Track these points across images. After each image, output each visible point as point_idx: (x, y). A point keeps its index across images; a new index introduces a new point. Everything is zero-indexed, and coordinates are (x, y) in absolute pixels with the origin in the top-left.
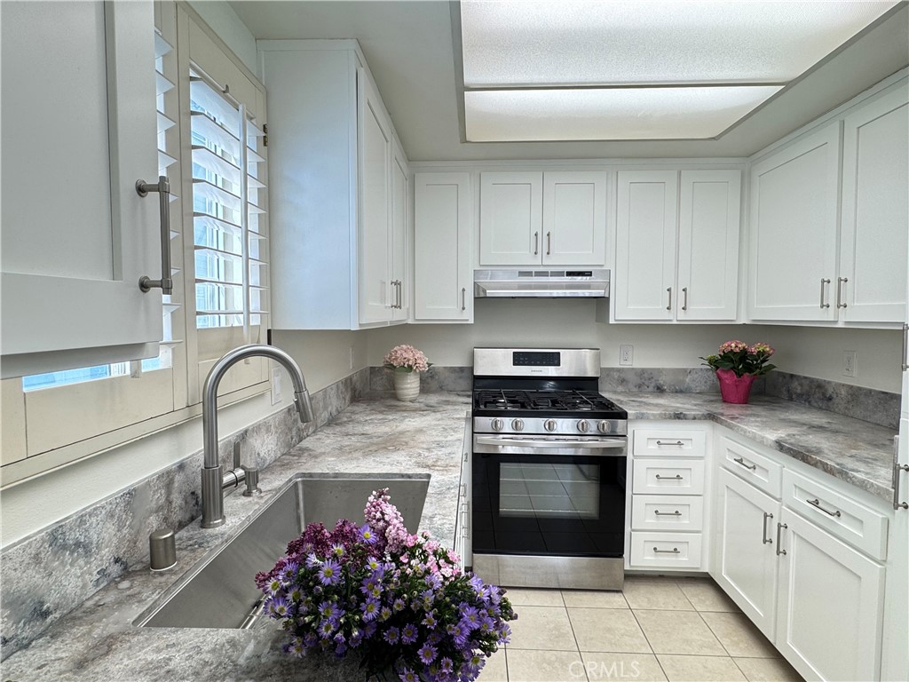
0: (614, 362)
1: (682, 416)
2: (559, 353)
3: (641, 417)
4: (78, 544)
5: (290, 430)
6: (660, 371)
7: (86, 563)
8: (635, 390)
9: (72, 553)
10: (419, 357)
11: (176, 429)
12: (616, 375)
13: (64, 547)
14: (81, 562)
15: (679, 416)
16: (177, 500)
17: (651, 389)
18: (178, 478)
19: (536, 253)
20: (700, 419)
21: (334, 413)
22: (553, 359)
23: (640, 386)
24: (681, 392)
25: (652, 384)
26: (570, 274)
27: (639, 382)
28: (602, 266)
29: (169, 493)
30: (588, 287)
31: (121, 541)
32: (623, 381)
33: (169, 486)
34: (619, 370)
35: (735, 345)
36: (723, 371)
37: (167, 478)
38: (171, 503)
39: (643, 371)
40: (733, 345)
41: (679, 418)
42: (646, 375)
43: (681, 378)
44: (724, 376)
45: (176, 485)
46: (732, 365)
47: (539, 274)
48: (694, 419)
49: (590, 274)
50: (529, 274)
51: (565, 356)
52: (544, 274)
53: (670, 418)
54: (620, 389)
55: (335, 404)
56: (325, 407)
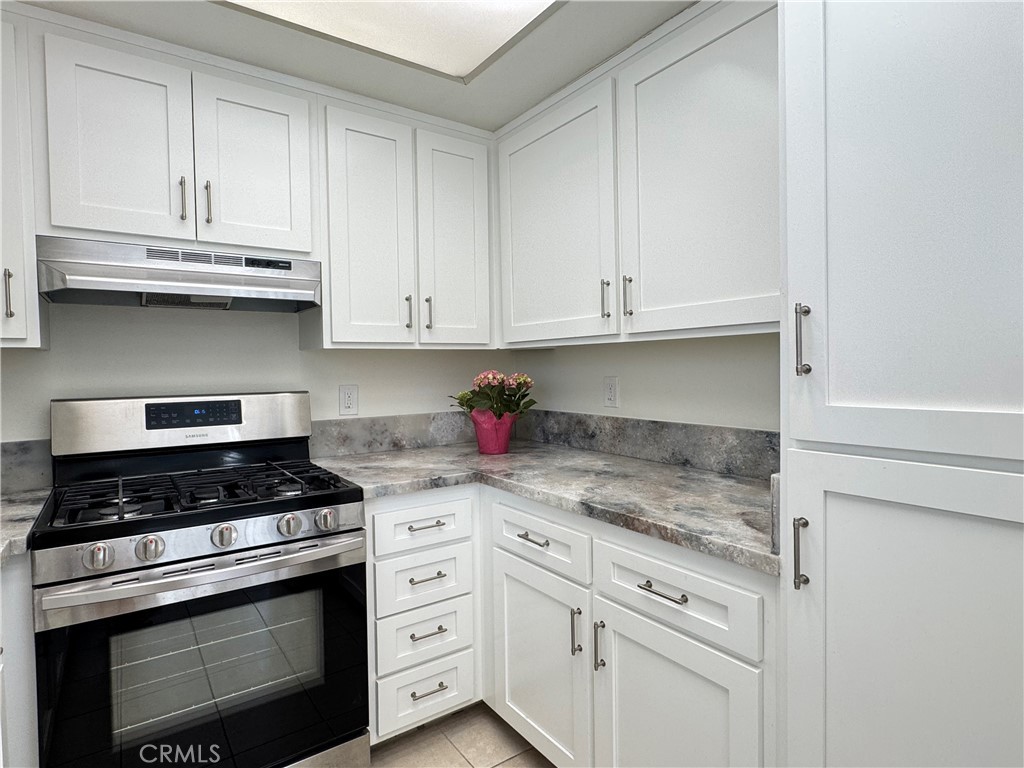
0: (331, 410)
1: (441, 481)
2: (239, 401)
3: (384, 493)
6: (395, 419)
8: (364, 450)
12: (335, 431)
15: (437, 483)
17: (385, 447)
19: (183, 218)
20: (464, 483)
22: (228, 413)
23: (370, 444)
24: (424, 446)
25: (385, 440)
26: (251, 262)
27: (370, 438)
28: (308, 253)
30: (286, 285)
32: (345, 440)
34: (338, 423)
35: (492, 377)
36: (478, 411)
39: (374, 421)
40: (490, 376)
41: (437, 486)
42: (377, 427)
43: (424, 427)
44: (481, 419)
46: (489, 404)
47: (189, 257)
48: (457, 483)
49: (287, 266)
50: (172, 256)
51: (248, 405)
52: (204, 258)
53: (425, 487)
54: (342, 451)
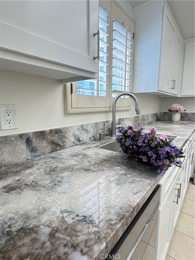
4: (86, 130)
5: (136, 122)
7: (87, 134)
9: (85, 131)
11: (107, 112)
13: (83, 129)
14: (86, 134)
16: (106, 129)
18: (106, 124)
21: (150, 122)
29: (104, 127)
31: (94, 133)
33: (104, 125)
37: (104, 123)
38: (105, 129)
45: (106, 125)
55: (150, 119)
56: (147, 120)
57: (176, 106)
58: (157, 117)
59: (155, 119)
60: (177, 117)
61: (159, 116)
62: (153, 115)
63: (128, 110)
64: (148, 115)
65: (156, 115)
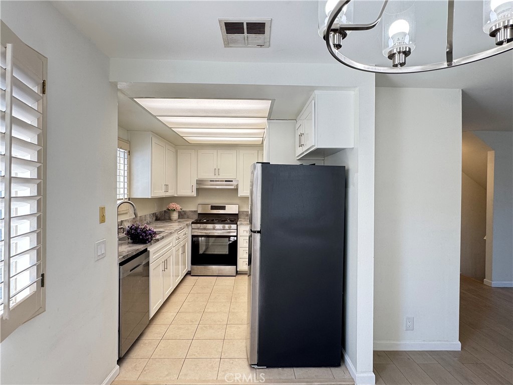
0: (244, 209)
3: (241, 224)
10: (178, 207)
12: (245, 213)
19: (215, 175)
21: (149, 222)
22: (223, 208)
26: (226, 181)
28: (236, 179)
30: (232, 185)
32: (248, 215)
47: (216, 181)
49: (232, 181)
50: (213, 181)
51: (227, 207)
52: (218, 181)
55: (149, 220)
56: (145, 220)
57: (173, 205)
58: (157, 217)
59: (154, 219)
60: (175, 216)
61: (159, 215)
62: (151, 215)
63: (126, 213)
64: (145, 215)
65: (154, 214)
